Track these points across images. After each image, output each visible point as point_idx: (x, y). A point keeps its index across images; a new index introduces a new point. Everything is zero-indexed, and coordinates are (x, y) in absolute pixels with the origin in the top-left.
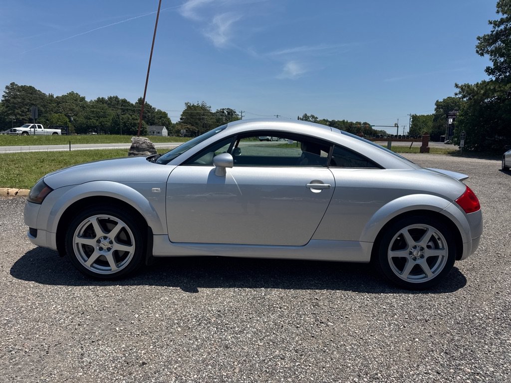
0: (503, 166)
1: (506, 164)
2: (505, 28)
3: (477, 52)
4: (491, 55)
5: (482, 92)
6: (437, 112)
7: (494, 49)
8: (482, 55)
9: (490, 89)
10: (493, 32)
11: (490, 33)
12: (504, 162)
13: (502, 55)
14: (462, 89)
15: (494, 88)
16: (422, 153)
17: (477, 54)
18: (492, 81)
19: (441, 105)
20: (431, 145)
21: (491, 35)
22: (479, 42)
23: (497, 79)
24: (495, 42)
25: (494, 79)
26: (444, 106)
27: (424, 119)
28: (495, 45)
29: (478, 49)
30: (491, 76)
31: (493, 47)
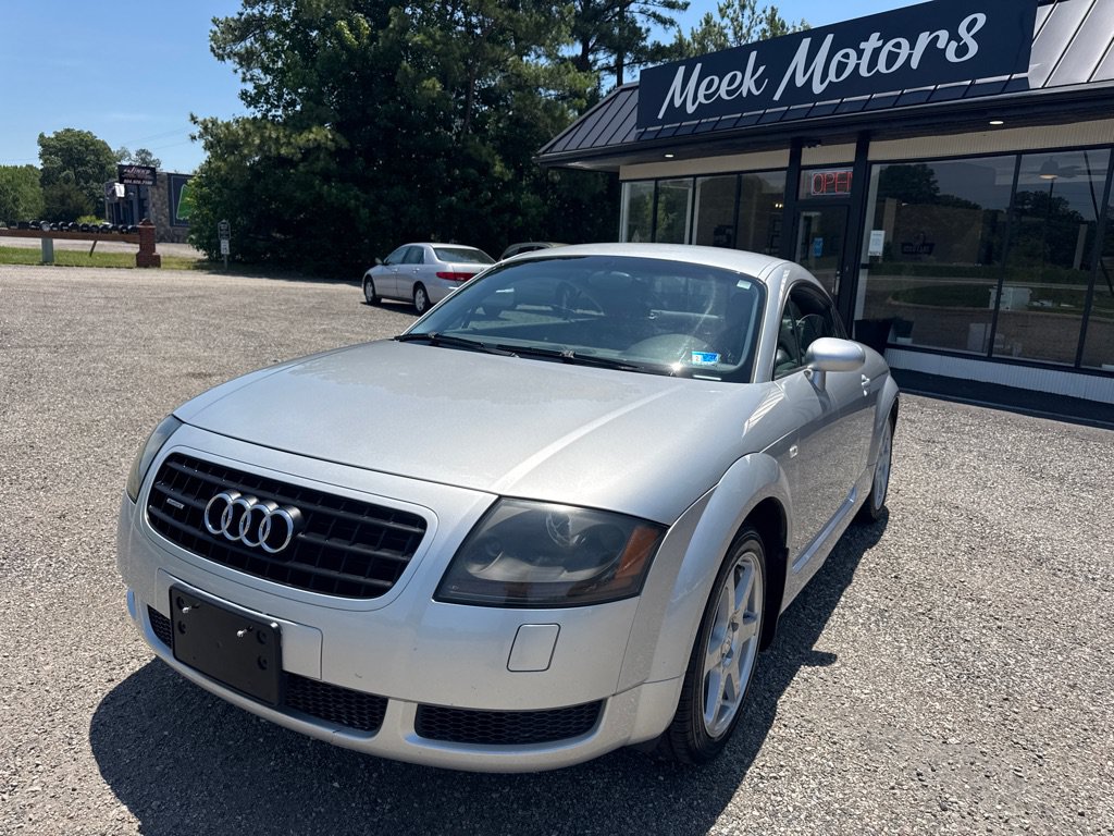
0: (370, 295)
1: (377, 292)
2: (261, 13)
3: (213, 50)
4: (240, 63)
5: (257, 141)
6: (45, 161)
7: (243, 51)
8: (221, 58)
9: (270, 137)
10: (241, 14)
11: (237, 17)
12: (369, 288)
13: (266, 70)
14: (206, 128)
15: (278, 137)
16: (146, 267)
17: (212, 54)
18: (255, 118)
19: (54, 147)
20: (161, 249)
21: (239, 20)
22: (216, 29)
23: (265, 116)
24: (243, 38)
25: (259, 116)
26: (61, 150)
27: (10, 177)
28: (243, 44)
29: (215, 46)
30: (252, 109)
31: (240, 47)
